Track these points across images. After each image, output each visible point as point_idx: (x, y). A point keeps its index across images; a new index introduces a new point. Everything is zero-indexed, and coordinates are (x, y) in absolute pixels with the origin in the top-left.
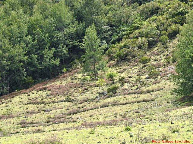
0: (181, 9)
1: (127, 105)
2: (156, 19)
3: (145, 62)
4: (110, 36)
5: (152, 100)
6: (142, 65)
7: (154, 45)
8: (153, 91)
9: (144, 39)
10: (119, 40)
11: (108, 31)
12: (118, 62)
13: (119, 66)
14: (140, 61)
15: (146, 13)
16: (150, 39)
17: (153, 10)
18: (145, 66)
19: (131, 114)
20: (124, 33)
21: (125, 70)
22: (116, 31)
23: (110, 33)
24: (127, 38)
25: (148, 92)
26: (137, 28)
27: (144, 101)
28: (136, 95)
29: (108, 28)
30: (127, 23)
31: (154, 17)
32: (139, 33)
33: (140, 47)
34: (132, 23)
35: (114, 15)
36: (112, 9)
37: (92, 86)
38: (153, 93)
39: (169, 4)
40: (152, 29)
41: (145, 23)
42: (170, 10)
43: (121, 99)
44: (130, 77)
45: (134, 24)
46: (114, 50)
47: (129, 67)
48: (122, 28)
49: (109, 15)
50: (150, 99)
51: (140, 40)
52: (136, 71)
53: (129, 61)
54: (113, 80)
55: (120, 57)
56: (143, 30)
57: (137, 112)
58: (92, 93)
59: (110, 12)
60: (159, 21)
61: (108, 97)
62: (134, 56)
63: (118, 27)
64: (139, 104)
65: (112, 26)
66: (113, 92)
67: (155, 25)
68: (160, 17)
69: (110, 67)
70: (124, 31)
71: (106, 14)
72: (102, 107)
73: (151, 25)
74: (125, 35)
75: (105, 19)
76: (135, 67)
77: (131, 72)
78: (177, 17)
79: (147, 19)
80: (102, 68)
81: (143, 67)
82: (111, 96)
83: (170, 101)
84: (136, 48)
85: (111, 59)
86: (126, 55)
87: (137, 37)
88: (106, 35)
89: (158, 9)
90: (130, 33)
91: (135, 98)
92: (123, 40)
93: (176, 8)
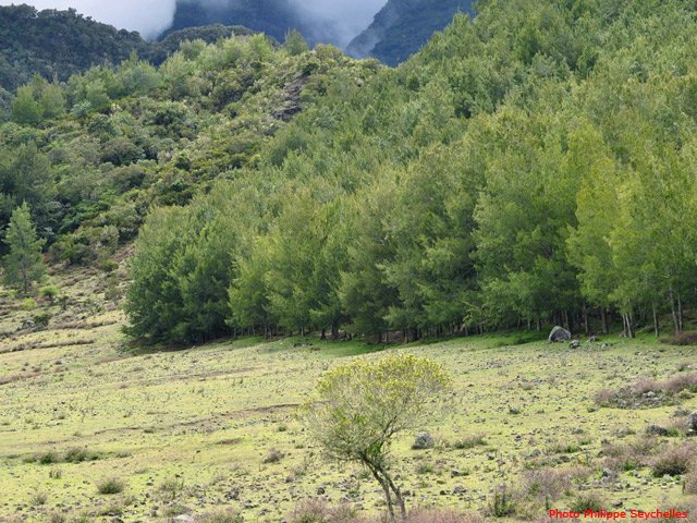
0: (178, 181)
1: (53, 349)
2: (136, 195)
3: (109, 269)
4: (60, 219)
5: (91, 342)
6: (103, 275)
7: (129, 239)
8: (101, 325)
9: (113, 229)
10: (74, 227)
11: (56, 211)
12: (67, 267)
13: (69, 273)
14: (100, 268)
15: (123, 182)
16: (123, 229)
17: (134, 178)
18: (109, 276)
19: (48, 366)
20: (82, 215)
21: (76, 281)
22: (71, 212)
23: (60, 214)
24: (88, 225)
25: (94, 326)
26: (106, 208)
27: (78, 343)
28: (75, 331)
29: (58, 205)
30: (89, 197)
31: (135, 191)
32: (107, 217)
33: (105, 242)
34: (98, 199)
35: (69, 183)
36: (67, 173)
37: (16, 309)
38: (98, 329)
39: (161, 170)
40: (128, 213)
41: (119, 201)
42: (160, 180)
43: (49, 336)
44: (81, 295)
45: (100, 202)
46: (63, 245)
47: (83, 276)
48: (81, 206)
49: (61, 183)
50: (88, 340)
51: (105, 230)
52: (93, 284)
53: (86, 265)
54: (51, 299)
55: (71, 259)
56: (114, 212)
57: (58, 363)
58: (14, 321)
59: (64, 176)
60: (141, 199)
61: (34, 331)
62: (95, 257)
63: (74, 204)
64: (70, 347)
65: (64, 202)
66: (42, 323)
67: (134, 205)
68: (143, 191)
69: (52, 274)
70: (83, 211)
71: (58, 179)
72: (14, 350)
73: (127, 204)
74: (84, 218)
75: (54, 190)
76: (93, 277)
77: (85, 285)
78: (169, 194)
79: (122, 192)
80: (37, 277)
81: (105, 279)
82: (40, 330)
83: (116, 345)
84: (99, 244)
85: (57, 260)
86: (82, 255)
87: (102, 225)
88: (52, 217)
89: (142, 176)
90: (94, 217)
91: (69, 336)
92: (81, 228)
93: (168, 179)
